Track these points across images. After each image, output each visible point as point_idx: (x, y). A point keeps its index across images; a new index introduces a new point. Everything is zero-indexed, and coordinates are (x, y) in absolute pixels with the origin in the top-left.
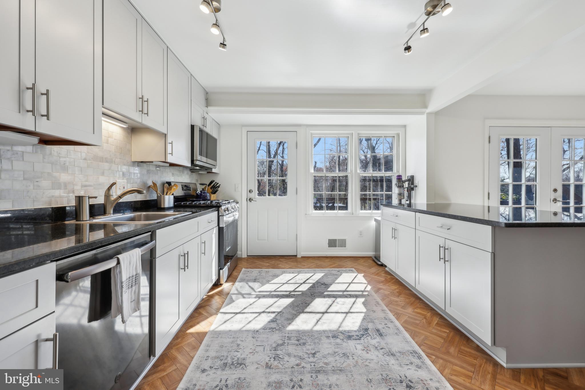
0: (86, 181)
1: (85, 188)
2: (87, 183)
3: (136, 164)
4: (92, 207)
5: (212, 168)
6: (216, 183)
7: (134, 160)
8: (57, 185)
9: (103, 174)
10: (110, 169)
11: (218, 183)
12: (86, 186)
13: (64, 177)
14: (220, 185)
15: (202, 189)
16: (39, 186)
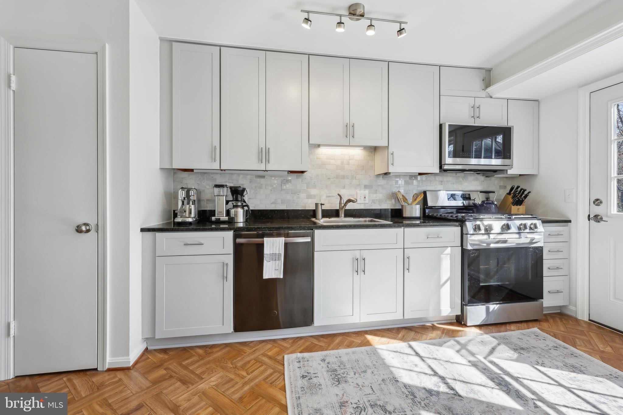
0: (330, 193)
1: (329, 198)
2: (330, 195)
3: (381, 176)
4: (323, 211)
5: (507, 170)
6: (521, 189)
7: (377, 173)
8: (309, 197)
9: (344, 187)
10: (351, 184)
11: (525, 190)
12: (329, 197)
13: (313, 192)
14: (529, 192)
15: (486, 198)
16: (299, 197)
